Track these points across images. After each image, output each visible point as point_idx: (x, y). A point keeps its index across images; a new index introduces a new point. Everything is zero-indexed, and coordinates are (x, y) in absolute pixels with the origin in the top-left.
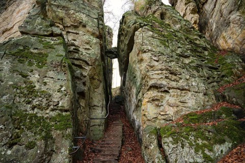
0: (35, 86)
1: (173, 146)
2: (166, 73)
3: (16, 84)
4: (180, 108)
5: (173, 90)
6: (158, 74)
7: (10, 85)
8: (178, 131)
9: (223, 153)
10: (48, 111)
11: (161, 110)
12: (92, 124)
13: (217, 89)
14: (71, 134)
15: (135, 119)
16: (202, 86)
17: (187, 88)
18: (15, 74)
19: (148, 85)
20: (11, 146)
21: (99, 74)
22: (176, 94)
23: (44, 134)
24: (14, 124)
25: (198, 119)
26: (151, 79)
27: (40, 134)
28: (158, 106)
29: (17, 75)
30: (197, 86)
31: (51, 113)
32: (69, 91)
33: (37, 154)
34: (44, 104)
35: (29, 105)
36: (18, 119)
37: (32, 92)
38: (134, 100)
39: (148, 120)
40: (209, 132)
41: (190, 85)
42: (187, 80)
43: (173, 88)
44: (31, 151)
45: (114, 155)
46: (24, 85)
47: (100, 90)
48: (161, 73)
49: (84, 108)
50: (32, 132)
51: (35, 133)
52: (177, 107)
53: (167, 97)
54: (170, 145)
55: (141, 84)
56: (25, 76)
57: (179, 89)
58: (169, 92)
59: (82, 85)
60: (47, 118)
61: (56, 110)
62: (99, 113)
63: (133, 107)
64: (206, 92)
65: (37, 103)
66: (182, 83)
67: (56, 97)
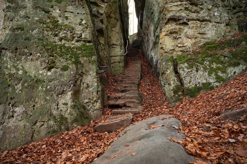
0: (58, 21)
1: (188, 71)
2: (185, 4)
3: (41, 19)
4: (199, 39)
5: (192, 22)
6: (177, 6)
7: (37, 21)
8: (193, 58)
9: (236, 74)
10: (73, 42)
11: (179, 42)
12: (112, 61)
13: (242, 19)
14: (96, 60)
15: (153, 56)
16: (226, 17)
17: (208, 18)
18: (38, 10)
19: (166, 18)
20: (49, 69)
21: (115, 12)
22: (195, 25)
23: (73, 60)
24: (48, 53)
25: (216, 48)
26: (169, 11)
27: (71, 60)
28: (175, 38)
29: (40, 11)
30: (220, 16)
31: (77, 43)
32: (89, 24)
33: (71, 74)
34: (69, 36)
35: (57, 38)
36: (50, 49)
37: (57, 26)
38: (152, 38)
39: (166, 52)
40: (225, 57)
41: (212, 15)
42: (209, 10)
43: (193, 20)
44: (66, 73)
45: (134, 83)
46: (48, 21)
47: (118, 29)
48: (181, 5)
49: (103, 45)
50: (64, 58)
51: (66, 59)
52: (196, 38)
53: (186, 29)
54: (185, 69)
55: (159, 18)
56: (47, 12)
57: (199, 20)
58: (188, 24)
59: (99, 22)
60: (74, 48)
61: (80, 41)
62: (118, 52)
63: (151, 46)
64: (229, 22)
65: (63, 35)
66: (203, 14)
67: (78, 30)
